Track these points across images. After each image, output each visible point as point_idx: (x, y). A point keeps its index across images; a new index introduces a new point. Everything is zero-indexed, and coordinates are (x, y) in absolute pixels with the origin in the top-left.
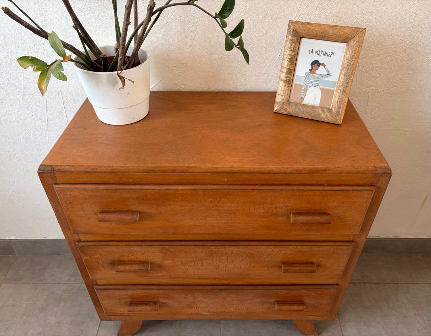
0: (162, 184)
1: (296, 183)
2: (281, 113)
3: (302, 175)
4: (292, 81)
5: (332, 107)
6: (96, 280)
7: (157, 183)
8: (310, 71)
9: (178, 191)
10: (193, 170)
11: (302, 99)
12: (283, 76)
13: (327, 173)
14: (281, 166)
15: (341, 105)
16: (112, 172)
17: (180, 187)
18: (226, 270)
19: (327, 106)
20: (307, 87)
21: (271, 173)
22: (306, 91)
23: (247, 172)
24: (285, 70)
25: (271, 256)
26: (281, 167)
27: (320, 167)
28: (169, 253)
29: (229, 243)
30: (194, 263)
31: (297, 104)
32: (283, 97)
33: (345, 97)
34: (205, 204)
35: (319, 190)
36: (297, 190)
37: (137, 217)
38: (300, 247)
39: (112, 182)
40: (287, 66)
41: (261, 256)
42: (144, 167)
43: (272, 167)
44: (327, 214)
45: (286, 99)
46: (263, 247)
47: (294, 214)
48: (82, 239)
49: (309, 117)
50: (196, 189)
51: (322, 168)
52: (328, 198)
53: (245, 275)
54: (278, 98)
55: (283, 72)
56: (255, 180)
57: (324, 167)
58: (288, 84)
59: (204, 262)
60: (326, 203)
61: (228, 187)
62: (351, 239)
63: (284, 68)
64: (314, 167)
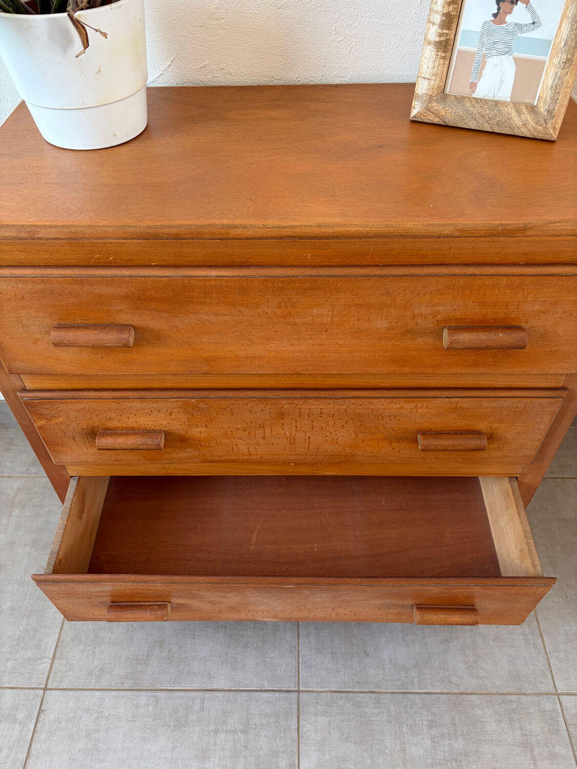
0: (176, 266)
1: (459, 261)
2: (426, 121)
3: (473, 241)
4: (452, 43)
5: (539, 100)
6: (64, 466)
7: (165, 263)
8: (493, 18)
9: (211, 280)
10: (239, 231)
11: (473, 86)
12: (433, 33)
13: (527, 237)
14: (428, 221)
15: (559, 93)
16: (72, 239)
17: (214, 273)
18: (309, 447)
19: (527, 100)
20: (485, 56)
21: (407, 236)
22: (483, 67)
23: (355, 237)
24: (437, 19)
25: (396, 418)
26: (429, 225)
27: (511, 221)
28: (199, 413)
29: (316, 394)
30: (247, 433)
31: (460, 99)
32: (432, 82)
33: (570, 74)
34: (267, 310)
35: (507, 275)
36: (460, 275)
37: (129, 337)
38: (457, 400)
39: (73, 262)
40: (444, 7)
41: (378, 420)
42: (136, 227)
43: (410, 223)
44: (519, 328)
45: (439, 87)
46: (383, 400)
47: (449, 329)
48: (29, 385)
49: (487, 128)
50: (247, 276)
51: (517, 224)
52: (525, 293)
53: (345, 456)
54: (422, 89)
55: (434, 24)
56: (372, 254)
57: (521, 222)
58: (444, 52)
59: (268, 431)
60: (518, 305)
61: (314, 272)
62: (561, 385)
63: (437, 12)
64: (499, 222)
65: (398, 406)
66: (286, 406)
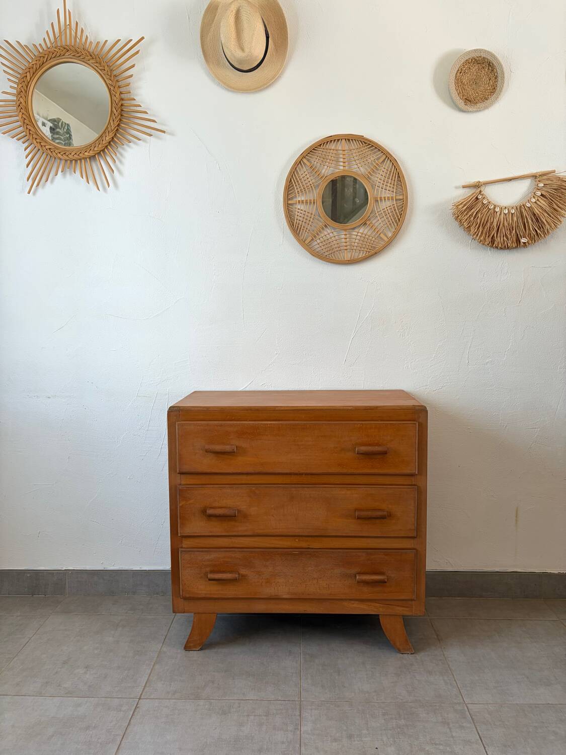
0: (255, 421)
1: (357, 419)
3: (360, 412)
7: (252, 419)
9: (268, 425)
16: (221, 411)
30: (276, 511)
34: (287, 438)
39: (220, 419)
41: (336, 502)
48: (183, 482)
50: (281, 424)
59: (286, 510)
61: (305, 423)
62: (413, 483)
65: (343, 493)
66: (294, 492)
